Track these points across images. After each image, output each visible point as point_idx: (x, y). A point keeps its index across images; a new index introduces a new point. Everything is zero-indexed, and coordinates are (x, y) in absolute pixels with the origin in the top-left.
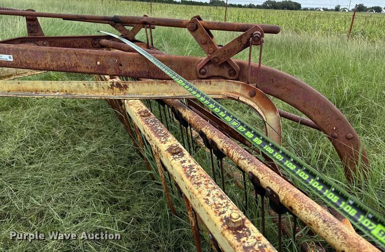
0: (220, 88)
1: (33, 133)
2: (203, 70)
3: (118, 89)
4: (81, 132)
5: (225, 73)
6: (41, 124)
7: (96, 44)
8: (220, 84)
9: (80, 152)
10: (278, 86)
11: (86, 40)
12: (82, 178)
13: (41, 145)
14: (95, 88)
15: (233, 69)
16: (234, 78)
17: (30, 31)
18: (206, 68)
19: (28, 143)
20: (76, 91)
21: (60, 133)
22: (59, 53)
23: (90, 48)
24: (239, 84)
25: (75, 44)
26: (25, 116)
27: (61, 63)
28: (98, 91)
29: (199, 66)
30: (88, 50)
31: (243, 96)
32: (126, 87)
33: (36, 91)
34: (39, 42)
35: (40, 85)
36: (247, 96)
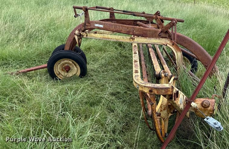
0: (163, 41)
1: (106, 62)
2: (160, 35)
3: (132, 40)
4: (125, 66)
5: (167, 36)
6: (109, 59)
7: (135, 24)
8: (163, 39)
9: (122, 73)
10: (185, 43)
11: (131, 21)
12: (120, 79)
13: (108, 67)
14: (125, 39)
15: (170, 35)
16: (170, 38)
17: (110, 17)
18: (161, 34)
19: (103, 65)
20: (119, 39)
21: (116, 64)
22: (117, 26)
23: (132, 25)
24: (169, 40)
25: (127, 23)
26: (104, 55)
27: (117, 29)
28: (126, 40)
29: (158, 33)
30: (125, 25)
31: (169, 44)
32: (134, 39)
33: (108, 38)
34: (113, 21)
35: (110, 36)
36: (171, 45)
